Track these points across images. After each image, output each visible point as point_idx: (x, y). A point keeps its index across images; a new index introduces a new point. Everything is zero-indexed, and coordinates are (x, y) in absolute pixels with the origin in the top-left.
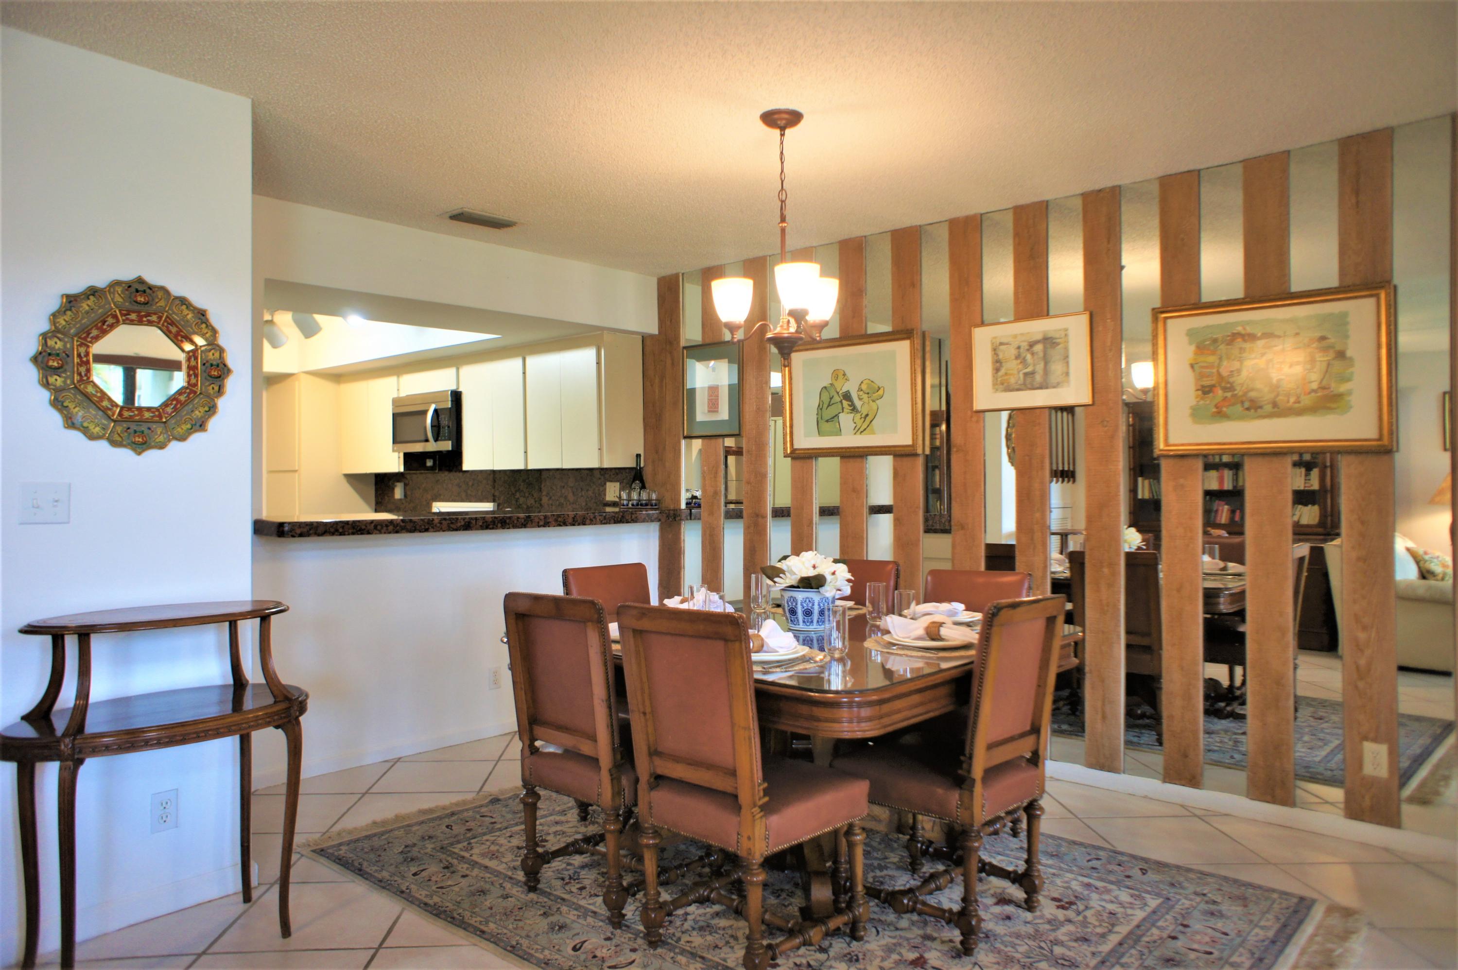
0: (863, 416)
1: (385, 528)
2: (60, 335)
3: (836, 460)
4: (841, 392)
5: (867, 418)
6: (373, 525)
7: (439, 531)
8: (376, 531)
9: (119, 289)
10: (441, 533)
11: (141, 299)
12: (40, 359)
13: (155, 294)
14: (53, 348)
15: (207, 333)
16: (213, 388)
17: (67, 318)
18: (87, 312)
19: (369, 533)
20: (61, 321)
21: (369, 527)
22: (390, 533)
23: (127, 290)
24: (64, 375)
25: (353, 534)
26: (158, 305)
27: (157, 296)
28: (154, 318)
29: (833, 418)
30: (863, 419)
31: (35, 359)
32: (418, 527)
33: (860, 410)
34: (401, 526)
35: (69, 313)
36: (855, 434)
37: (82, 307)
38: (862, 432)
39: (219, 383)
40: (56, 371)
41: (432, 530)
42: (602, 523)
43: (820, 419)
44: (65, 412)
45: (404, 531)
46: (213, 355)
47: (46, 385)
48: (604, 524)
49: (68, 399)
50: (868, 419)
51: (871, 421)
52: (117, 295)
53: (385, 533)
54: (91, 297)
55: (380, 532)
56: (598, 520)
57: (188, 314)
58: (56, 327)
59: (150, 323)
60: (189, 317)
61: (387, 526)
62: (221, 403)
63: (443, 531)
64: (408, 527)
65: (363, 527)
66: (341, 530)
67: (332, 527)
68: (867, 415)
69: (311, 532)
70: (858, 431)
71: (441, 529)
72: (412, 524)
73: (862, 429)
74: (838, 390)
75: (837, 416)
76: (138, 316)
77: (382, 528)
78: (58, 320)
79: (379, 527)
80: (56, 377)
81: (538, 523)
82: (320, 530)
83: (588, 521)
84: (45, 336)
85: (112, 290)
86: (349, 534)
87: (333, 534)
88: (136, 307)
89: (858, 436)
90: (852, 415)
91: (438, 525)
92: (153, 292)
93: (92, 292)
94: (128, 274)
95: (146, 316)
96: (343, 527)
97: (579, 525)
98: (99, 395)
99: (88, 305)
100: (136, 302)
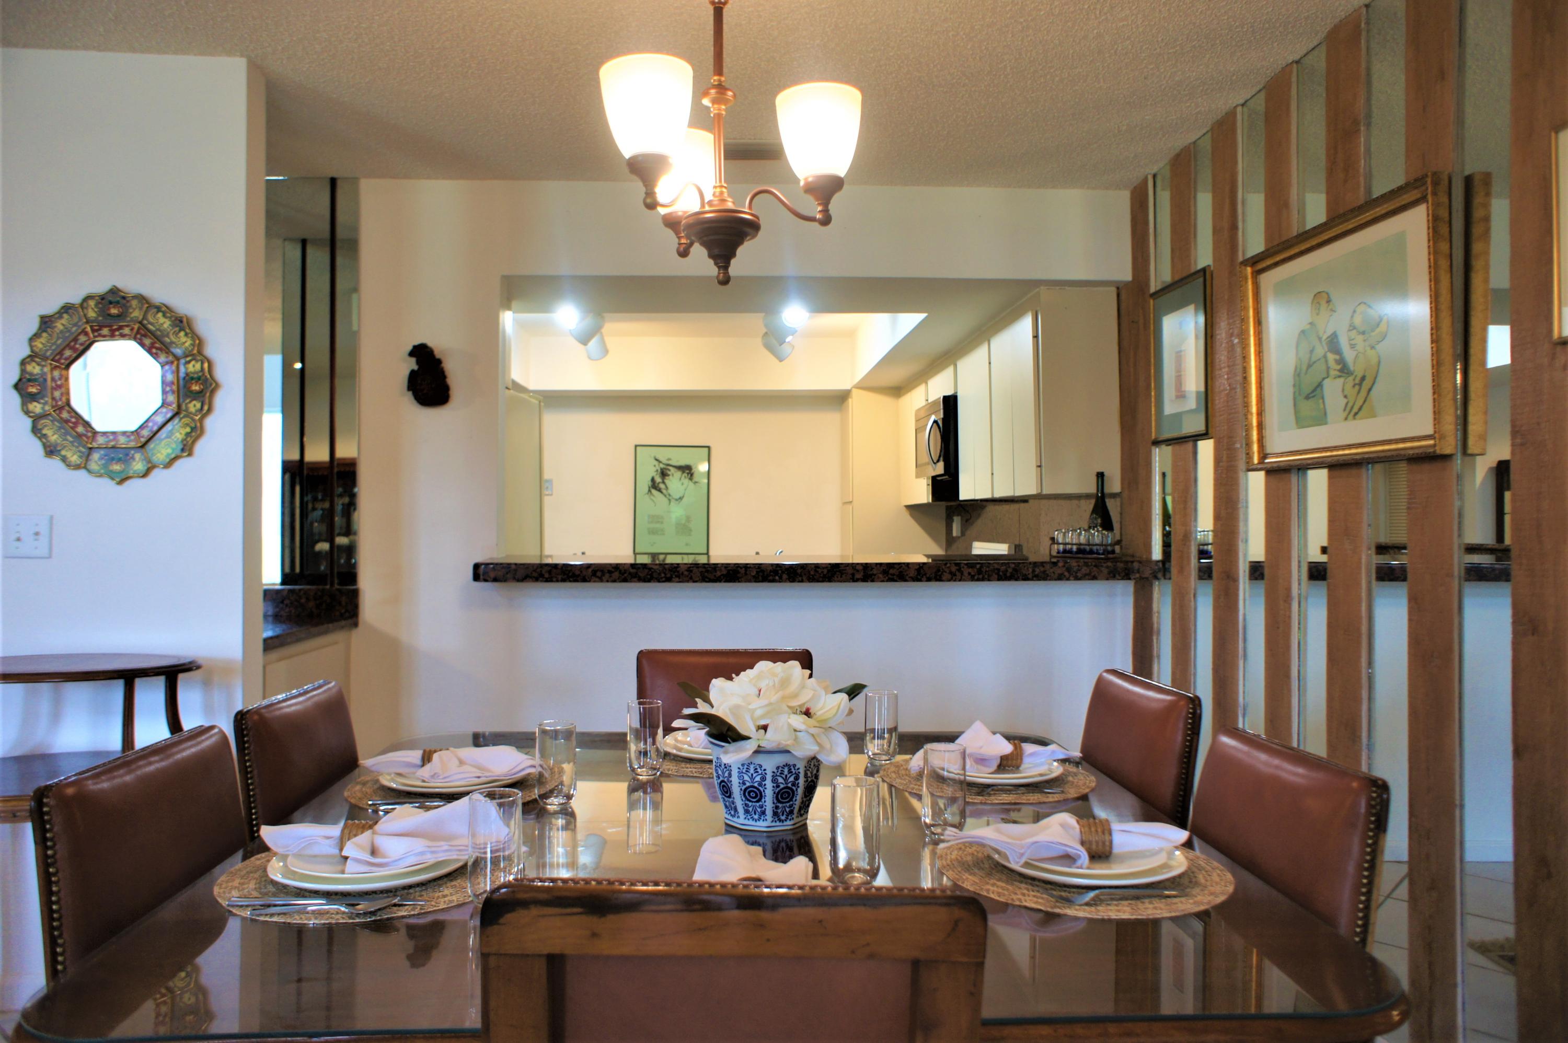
0: (1357, 381)
1: (607, 575)
2: (37, 360)
3: (1324, 472)
4: (1324, 337)
5: (1364, 383)
6: (590, 570)
7: (688, 581)
8: (594, 578)
9: (92, 303)
10: (691, 584)
11: (114, 311)
12: (20, 386)
13: (128, 304)
14: (31, 374)
15: (186, 342)
16: (195, 406)
17: (43, 340)
18: (61, 332)
19: (584, 580)
20: (38, 344)
21: (584, 573)
22: (614, 581)
23: (100, 303)
24: (42, 401)
25: (563, 580)
26: (133, 315)
27: (131, 306)
28: (126, 331)
29: (1313, 391)
30: (1357, 387)
31: (16, 386)
32: (655, 575)
33: (1352, 368)
34: (630, 573)
35: (45, 335)
36: (1346, 419)
37: (56, 327)
38: (1356, 414)
39: (202, 399)
40: (33, 397)
41: (677, 579)
42: (973, 578)
43: (1297, 394)
44: (44, 440)
45: (635, 579)
46: (194, 366)
47: (27, 412)
48: (978, 580)
49: (46, 426)
50: (1366, 385)
51: (1370, 390)
52: (90, 310)
53: (608, 581)
54: (65, 316)
55: (601, 580)
56: (966, 574)
57: (164, 323)
58: (32, 351)
59: (123, 336)
60: (166, 326)
61: (610, 572)
62: (209, 422)
63: (694, 582)
64: (641, 574)
65: (577, 573)
66: (547, 575)
67: (535, 571)
68: (1363, 378)
69: (508, 576)
70: (1354, 412)
71: (691, 578)
72: (646, 571)
73: (1355, 409)
74: (1321, 335)
75: (1320, 385)
76: (110, 330)
77: (603, 575)
78: (35, 343)
79: (599, 574)
80: (35, 404)
81: (853, 575)
82: (521, 573)
83: (946, 576)
84: (23, 363)
85: (85, 305)
86: (557, 581)
87: (536, 579)
88: (108, 321)
89: (1352, 423)
90: (1342, 380)
91: (686, 573)
92: (128, 301)
93: (66, 309)
94: (101, 287)
95: (118, 329)
96: (550, 572)
97: (929, 580)
98: (73, 420)
99: (63, 325)
100: (109, 315)
